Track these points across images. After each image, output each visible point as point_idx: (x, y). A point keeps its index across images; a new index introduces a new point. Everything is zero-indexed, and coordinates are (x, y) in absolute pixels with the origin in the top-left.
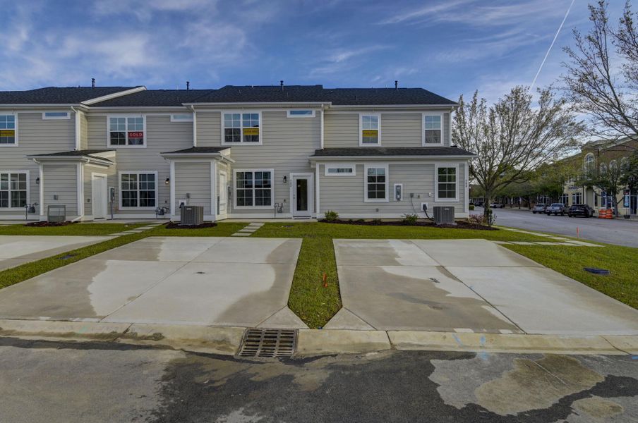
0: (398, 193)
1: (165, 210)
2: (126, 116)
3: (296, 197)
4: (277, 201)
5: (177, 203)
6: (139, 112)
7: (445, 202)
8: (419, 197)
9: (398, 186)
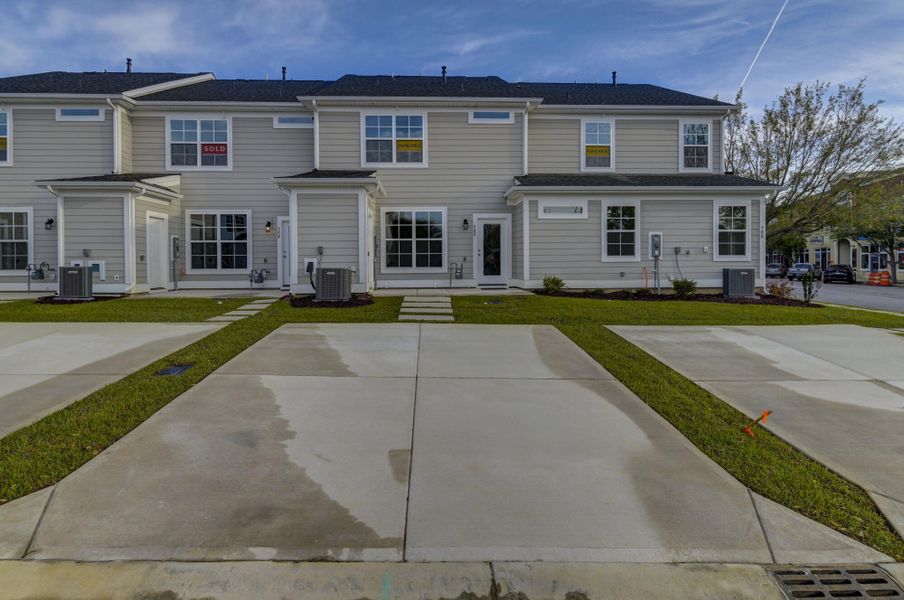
0: (656, 246)
1: (264, 273)
2: (199, 118)
3: (482, 253)
4: (453, 259)
5: (301, 262)
6: (221, 111)
7: (732, 261)
8: (688, 253)
9: (657, 236)
